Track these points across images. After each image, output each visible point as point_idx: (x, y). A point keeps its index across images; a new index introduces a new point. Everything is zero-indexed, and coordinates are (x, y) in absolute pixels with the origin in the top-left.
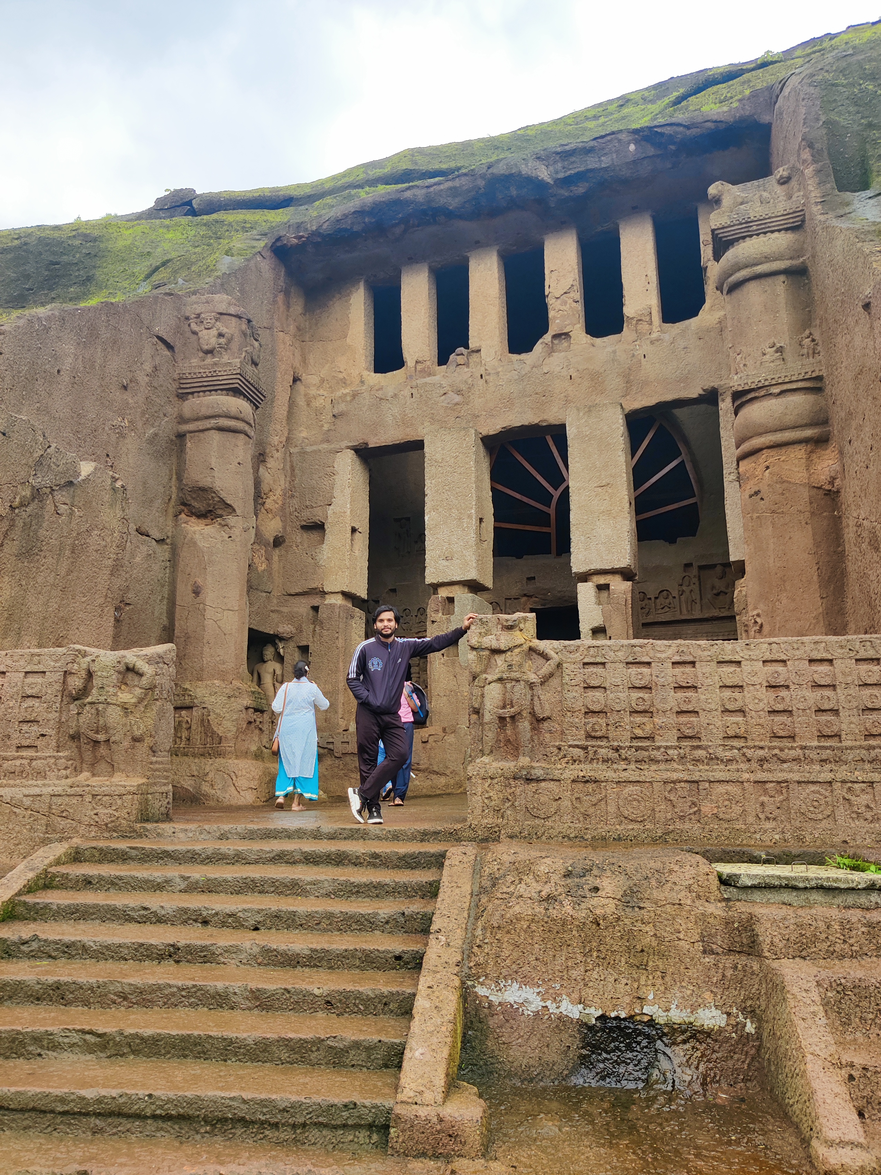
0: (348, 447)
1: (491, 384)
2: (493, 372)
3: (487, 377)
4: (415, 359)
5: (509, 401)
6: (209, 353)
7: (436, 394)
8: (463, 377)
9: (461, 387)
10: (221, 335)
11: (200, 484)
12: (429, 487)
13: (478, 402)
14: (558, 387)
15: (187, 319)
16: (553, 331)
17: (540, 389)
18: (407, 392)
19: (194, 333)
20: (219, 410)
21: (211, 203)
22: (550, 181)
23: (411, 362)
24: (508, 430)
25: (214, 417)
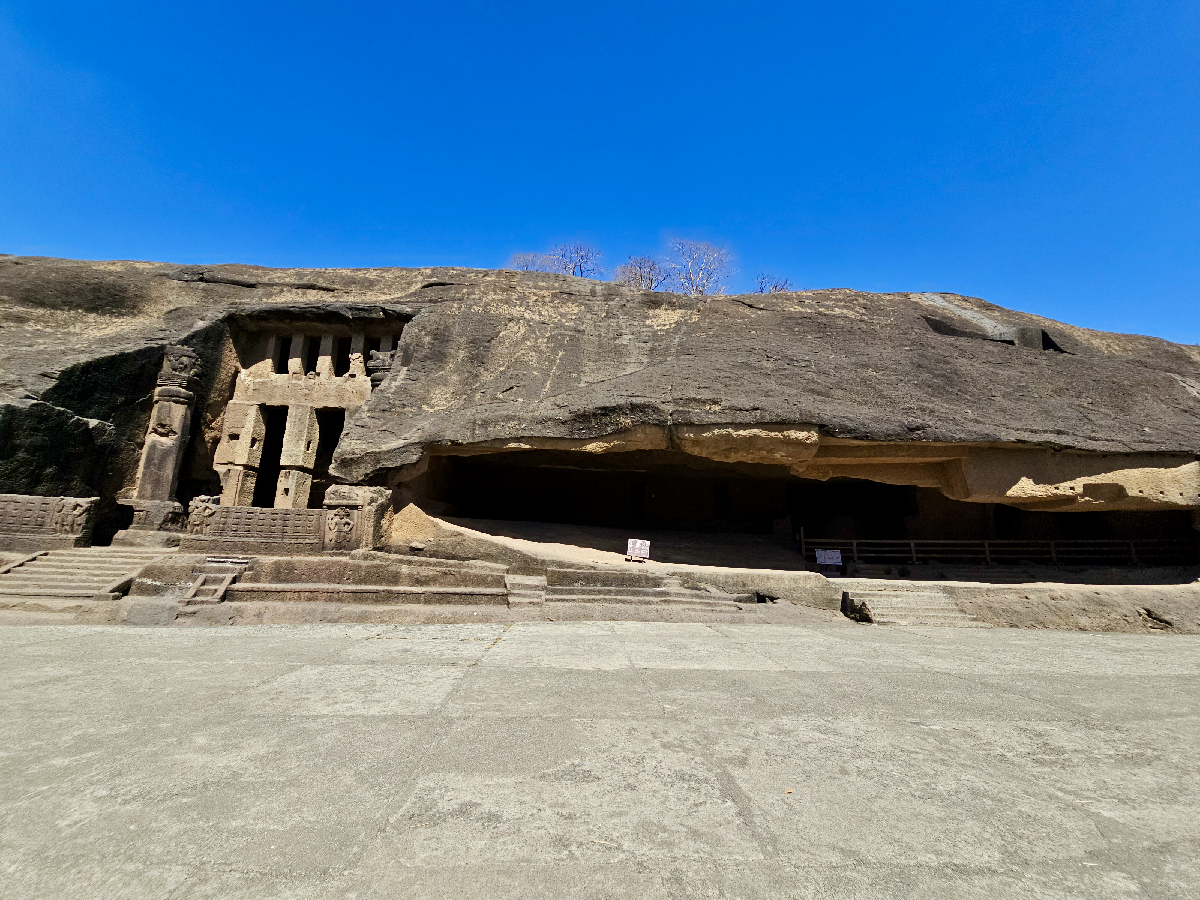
0: (256, 404)
1: (322, 388)
2: (324, 383)
3: (322, 385)
4: (293, 372)
5: (328, 397)
6: (176, 370)
7: (298, 389)
8: (311, 384)
9: (310, 387)
10: (182, 364)
11: (163, 422)
12: (288, 427)
13: (315, 395)
14: (347, 395)
15: (167, 354)
16: (350, 372)
17: (340, 394)
18: (287, 385)
19: (169, 361)
20: (175, 394)
21: (213, 277)
22: (351, 317)
23: (291, 372)
24: (326, 408)
25: (173, 396)
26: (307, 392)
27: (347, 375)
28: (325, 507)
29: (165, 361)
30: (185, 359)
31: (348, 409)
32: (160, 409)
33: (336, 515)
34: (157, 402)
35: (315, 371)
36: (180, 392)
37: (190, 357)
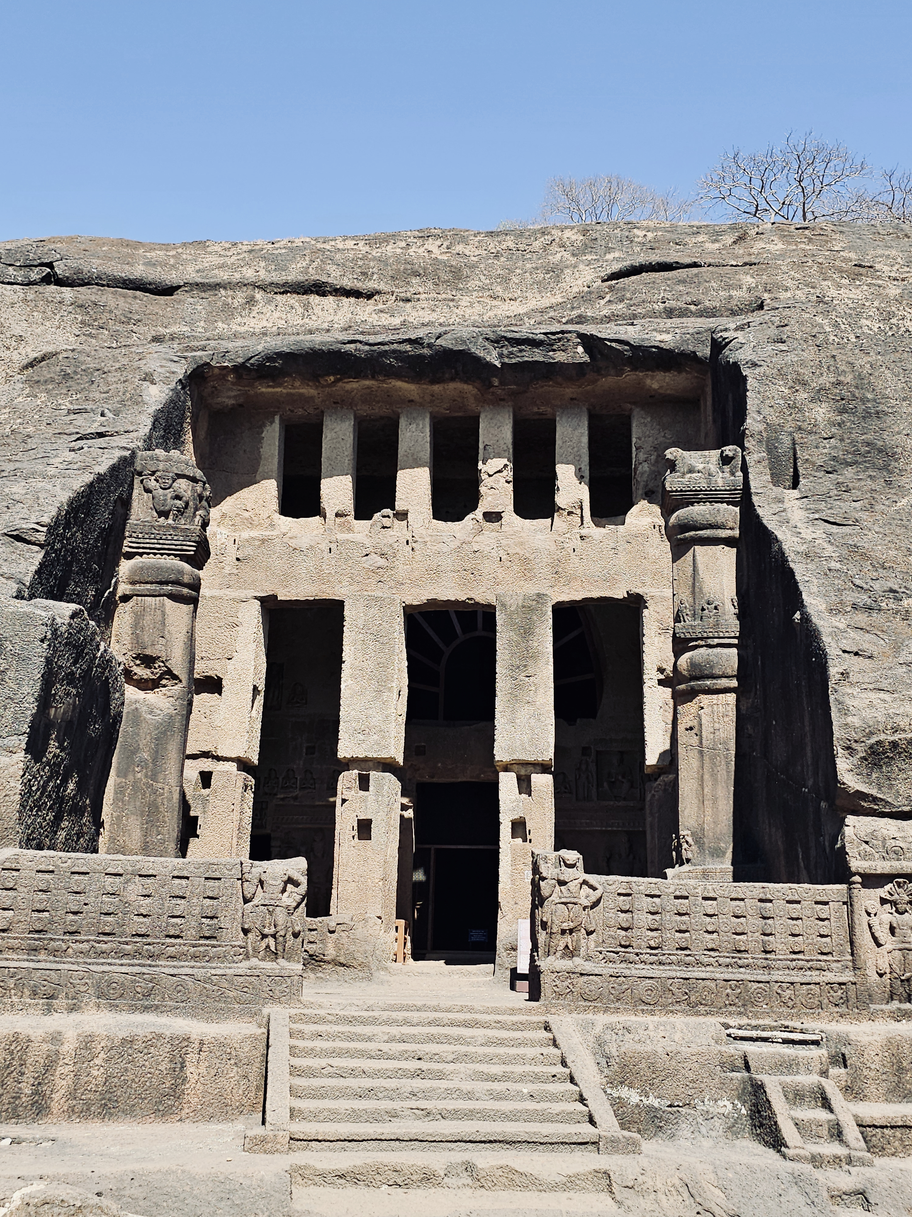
0: (256, 598)
1: (417, 553)
2: (420, 540)
3: (414, 545)
4: (335, 511)
5: (435, 573)
6: (164, 514)
7: (357, 554)
8: (391, 541)
9: (386, 550)
10: (178, 497)
11: (148, 652)
12: (347, 654)
13: (402, 570)
14: (488, 567)
15: (140, 474)
16: (484, 506)
17: (468, 566)
18: (324, 546)
19: (148, 491)
20: (173, 577)
21: (79, 271)
22: (498, 364)
23: (330, 514)
24: (432, 602)
25: (167, 583)
26: (382, 562)
27: (478, 514)
28: (857, 878)
29: (135, 493)
30: (182, 485)
31: (503, 605)
32: (138, 617)
33: (883, 901)
34: (126, 598)
35: (393, 509)
36: (181, 572)
37: (194, 480)
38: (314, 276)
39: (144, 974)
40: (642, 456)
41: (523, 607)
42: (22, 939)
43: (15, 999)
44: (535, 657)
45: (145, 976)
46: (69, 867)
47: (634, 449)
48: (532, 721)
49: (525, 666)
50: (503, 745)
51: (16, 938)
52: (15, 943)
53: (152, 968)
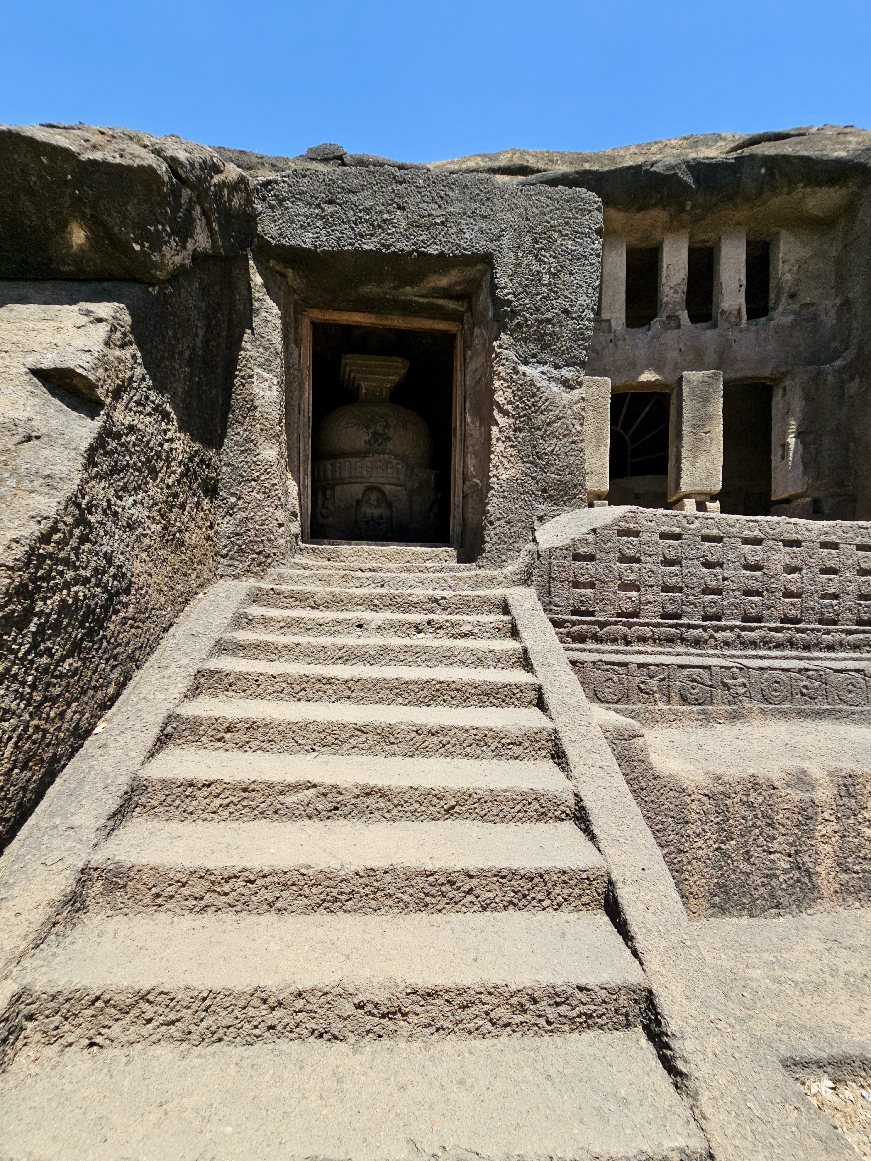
1: (619, 347)
3: (616, 342)
5: (632, 361)
8: (600, 339)
9: (597, 346)
13: (608, 360)
14: (671, 356)
16: (666, 311)
17: (656, 356)
24: (628, 384)
26: (594, 355)
31: (688, 381)
38: (517, 161)
39: (807, 670)
40: (787, 267)
41: (703, 382)
42: (654, 625)
43: (662, 706)
44: (711, 417)
45: (809, 673)
46: (698, 529)
47: (781, 262)
48: (708, 464)
49: (703, 425)
50: (687, 481)
51: (647, 625)
52: (646, 631)
53: (811, 662)
